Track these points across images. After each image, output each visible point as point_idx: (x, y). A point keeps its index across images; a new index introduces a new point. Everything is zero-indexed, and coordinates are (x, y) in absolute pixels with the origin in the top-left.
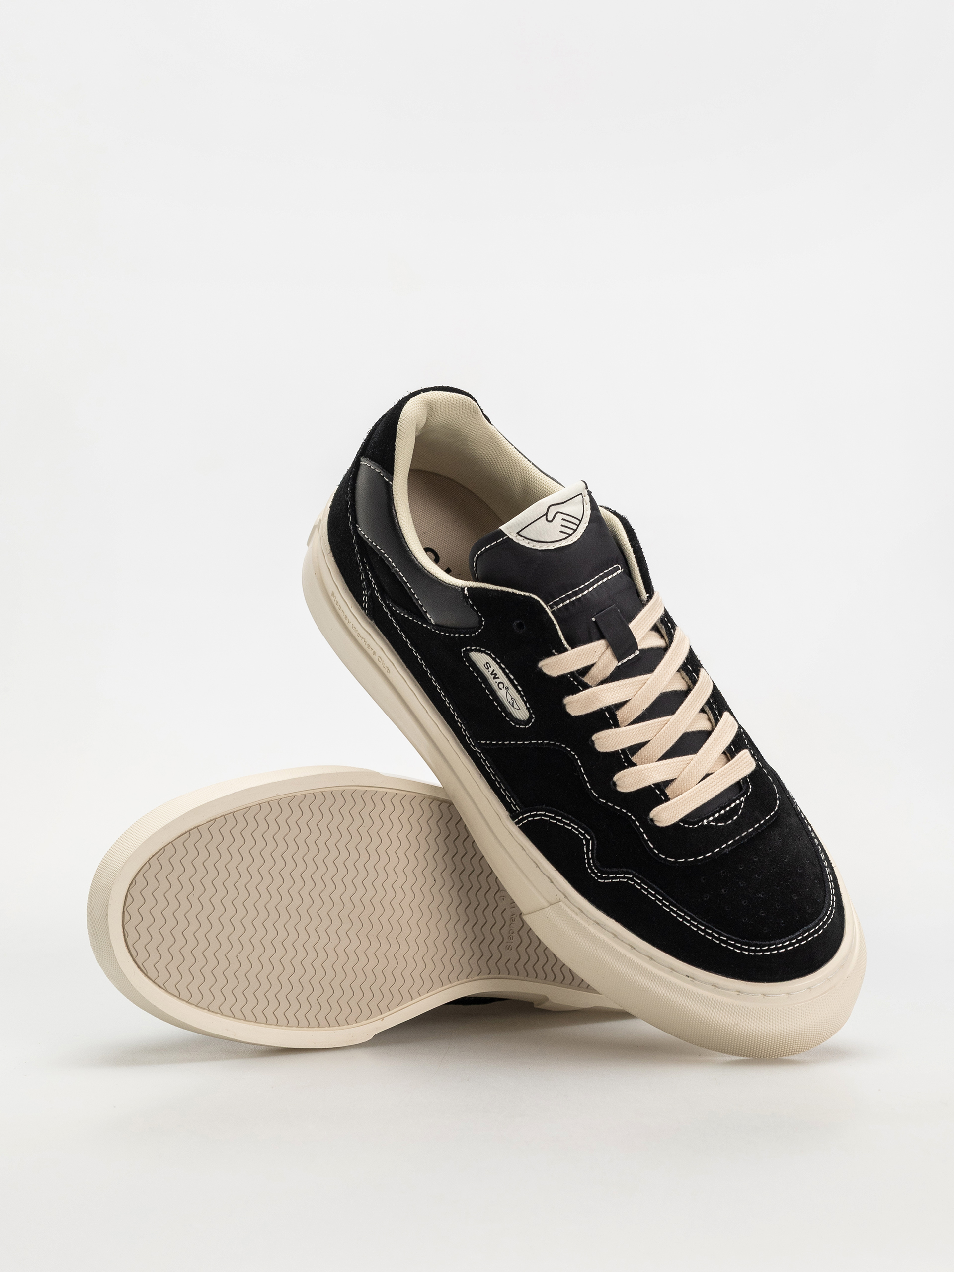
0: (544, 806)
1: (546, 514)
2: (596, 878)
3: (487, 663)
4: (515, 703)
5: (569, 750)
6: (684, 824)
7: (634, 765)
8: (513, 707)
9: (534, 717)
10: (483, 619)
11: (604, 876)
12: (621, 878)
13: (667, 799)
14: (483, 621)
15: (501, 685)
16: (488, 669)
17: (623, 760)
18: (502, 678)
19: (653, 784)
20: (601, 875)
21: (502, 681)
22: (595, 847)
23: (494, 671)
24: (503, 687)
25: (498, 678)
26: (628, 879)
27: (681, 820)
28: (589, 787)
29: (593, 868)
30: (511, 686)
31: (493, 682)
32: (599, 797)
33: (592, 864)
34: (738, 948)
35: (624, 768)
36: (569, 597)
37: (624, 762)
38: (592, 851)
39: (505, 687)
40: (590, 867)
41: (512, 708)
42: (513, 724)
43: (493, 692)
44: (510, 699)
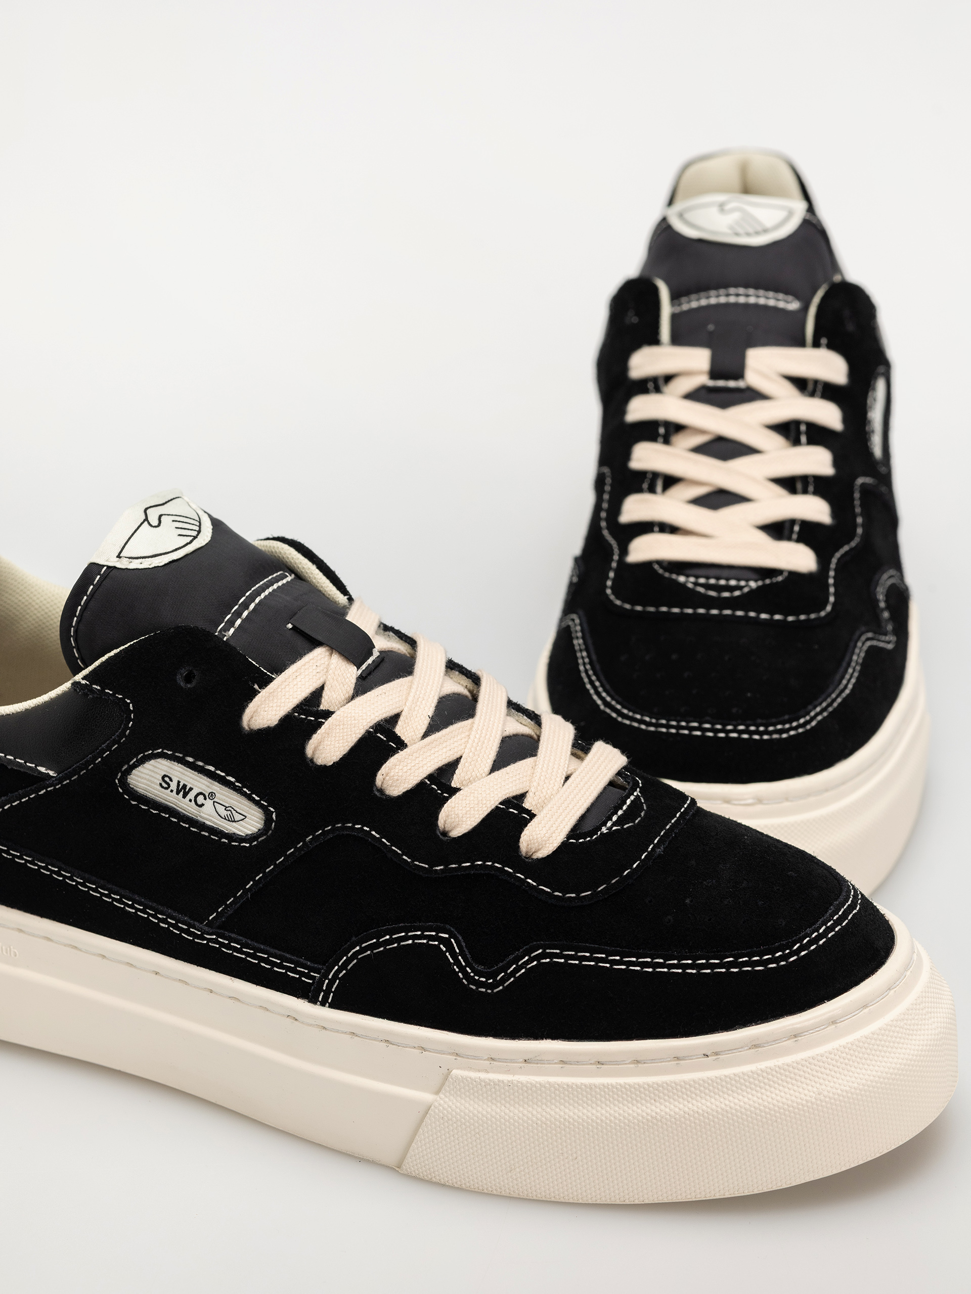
0: (354, 939)
1: (146, 519)
2: (489, 991)
3: (163, 777)
4: (234, 812)
5: (350, 825)
6: (577, 840)
7: (457, 790)
8: (234, 821)
9: (272, 809)
10: (129, 701)
11: (498, 978)
12: (528, 962)
13: (532, 816)
14: (129, 703)
15: (200, 799)
16: (169, 785)
17: (439, 792)
18: (198, 783)
19: (501, 803)
20: (495, 980)
21: (201, 791)
22: (464, 944)
23: (179, 782)
24: (205, 799)
25: (191, 789)
26: (538, 958)
27: (569, 837)
28: (409, 860)
29: (477, 978)
30: (216, 787)
31: (185, 806)
32: (431, 866)
33: (472, 974)
34: (758, 963)
35: (446, 800)
36: (238, 614)
37: (442, 794)
38: (462, 953)
39: (207, 795)
40: (471, 980)
41: (234, 824)
42: (248, 845)
43: (193, 822)
44: (223, 813)
